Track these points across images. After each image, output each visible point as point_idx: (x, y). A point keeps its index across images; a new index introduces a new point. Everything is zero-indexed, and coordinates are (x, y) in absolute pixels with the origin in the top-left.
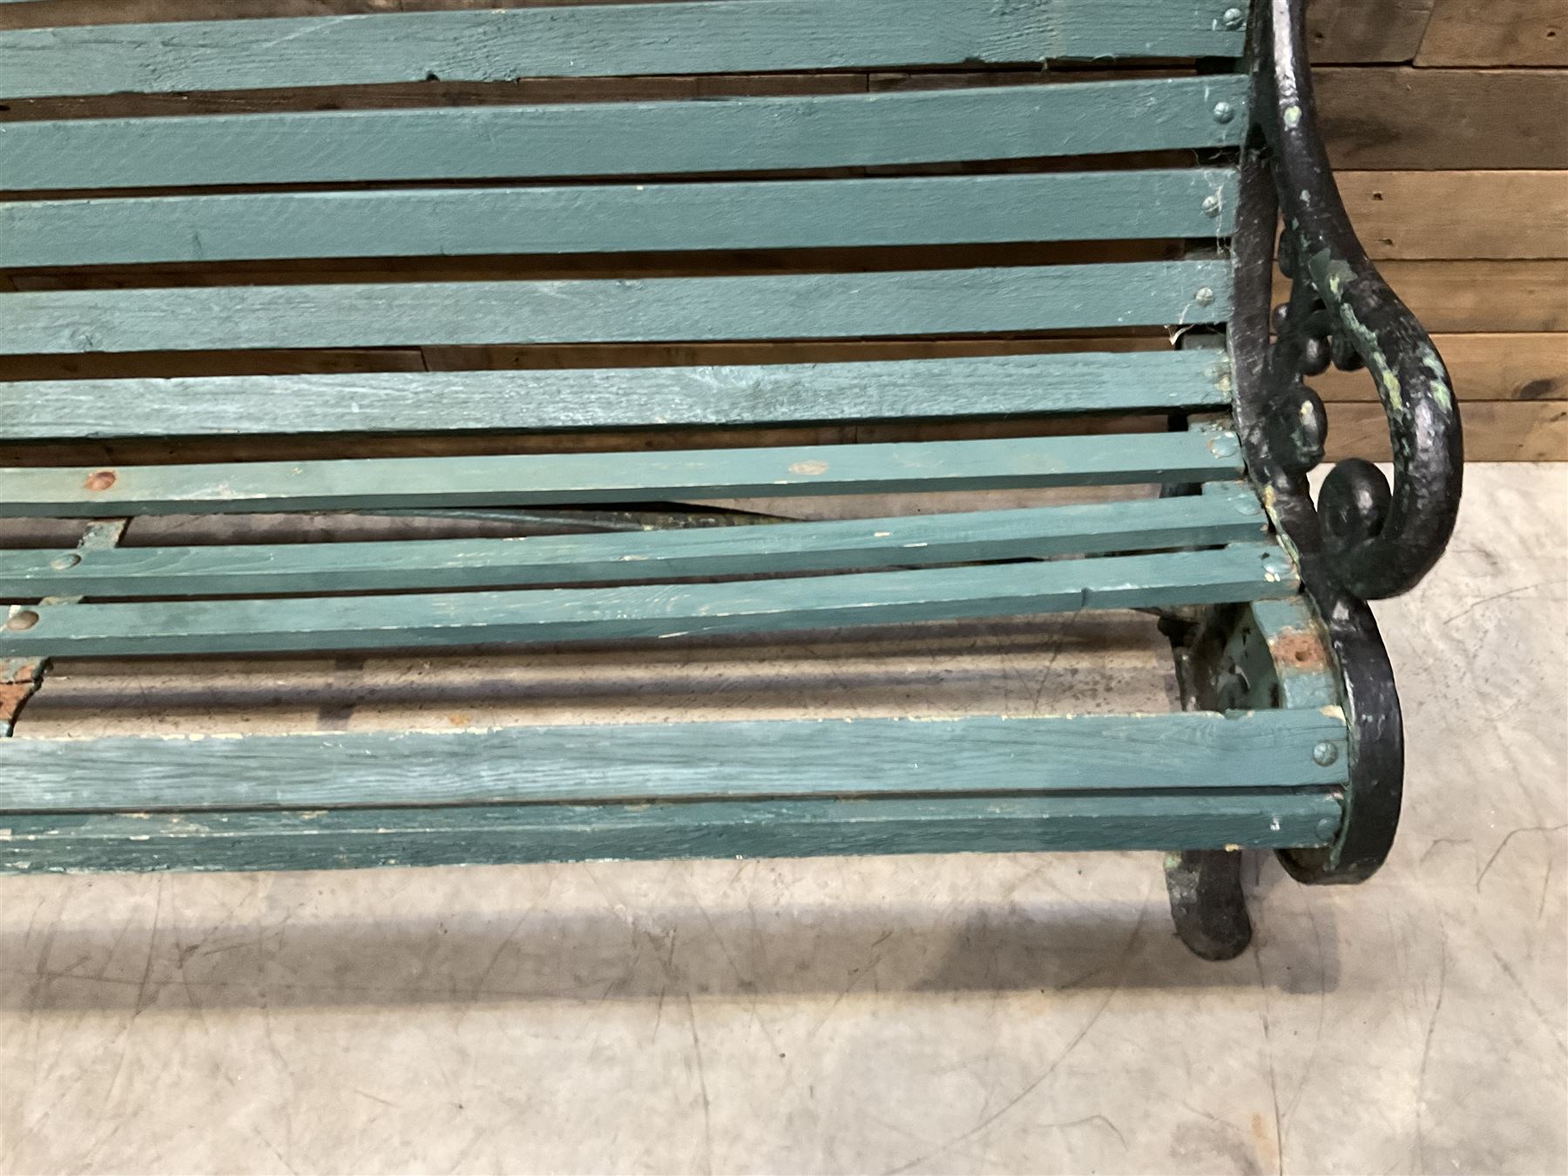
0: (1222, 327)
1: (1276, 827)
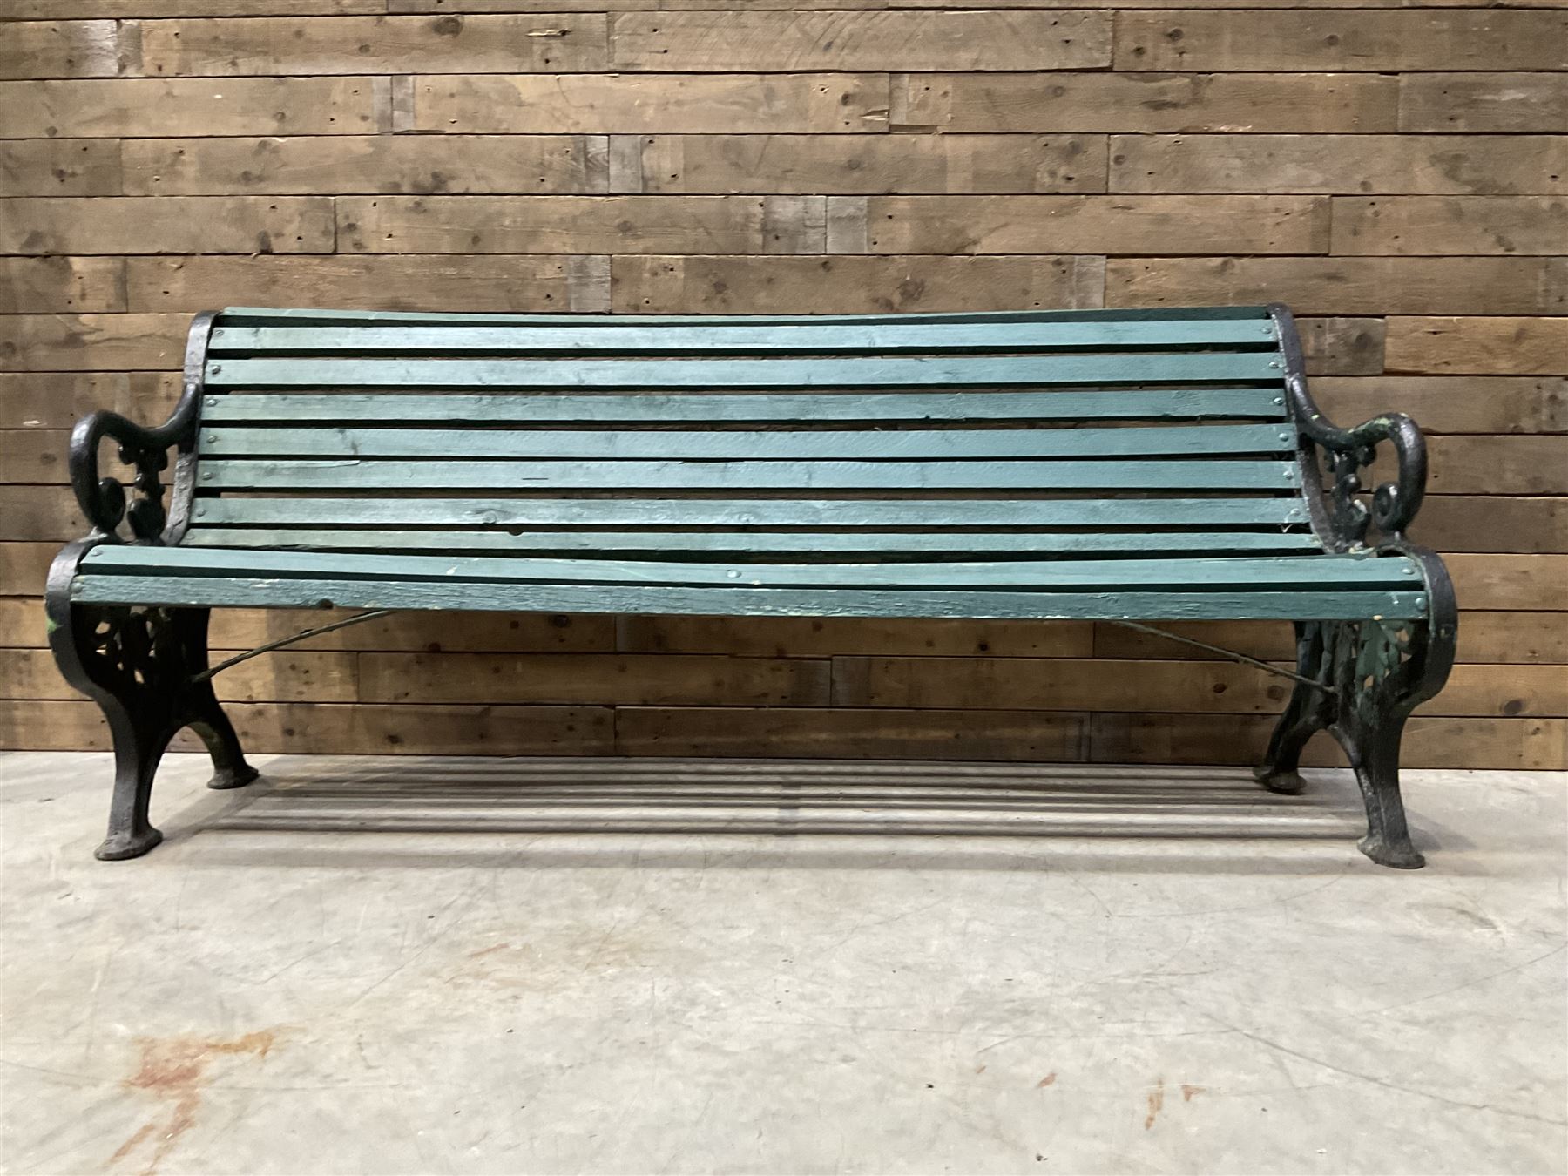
0: (1307, 525)
1: (1396, 602)
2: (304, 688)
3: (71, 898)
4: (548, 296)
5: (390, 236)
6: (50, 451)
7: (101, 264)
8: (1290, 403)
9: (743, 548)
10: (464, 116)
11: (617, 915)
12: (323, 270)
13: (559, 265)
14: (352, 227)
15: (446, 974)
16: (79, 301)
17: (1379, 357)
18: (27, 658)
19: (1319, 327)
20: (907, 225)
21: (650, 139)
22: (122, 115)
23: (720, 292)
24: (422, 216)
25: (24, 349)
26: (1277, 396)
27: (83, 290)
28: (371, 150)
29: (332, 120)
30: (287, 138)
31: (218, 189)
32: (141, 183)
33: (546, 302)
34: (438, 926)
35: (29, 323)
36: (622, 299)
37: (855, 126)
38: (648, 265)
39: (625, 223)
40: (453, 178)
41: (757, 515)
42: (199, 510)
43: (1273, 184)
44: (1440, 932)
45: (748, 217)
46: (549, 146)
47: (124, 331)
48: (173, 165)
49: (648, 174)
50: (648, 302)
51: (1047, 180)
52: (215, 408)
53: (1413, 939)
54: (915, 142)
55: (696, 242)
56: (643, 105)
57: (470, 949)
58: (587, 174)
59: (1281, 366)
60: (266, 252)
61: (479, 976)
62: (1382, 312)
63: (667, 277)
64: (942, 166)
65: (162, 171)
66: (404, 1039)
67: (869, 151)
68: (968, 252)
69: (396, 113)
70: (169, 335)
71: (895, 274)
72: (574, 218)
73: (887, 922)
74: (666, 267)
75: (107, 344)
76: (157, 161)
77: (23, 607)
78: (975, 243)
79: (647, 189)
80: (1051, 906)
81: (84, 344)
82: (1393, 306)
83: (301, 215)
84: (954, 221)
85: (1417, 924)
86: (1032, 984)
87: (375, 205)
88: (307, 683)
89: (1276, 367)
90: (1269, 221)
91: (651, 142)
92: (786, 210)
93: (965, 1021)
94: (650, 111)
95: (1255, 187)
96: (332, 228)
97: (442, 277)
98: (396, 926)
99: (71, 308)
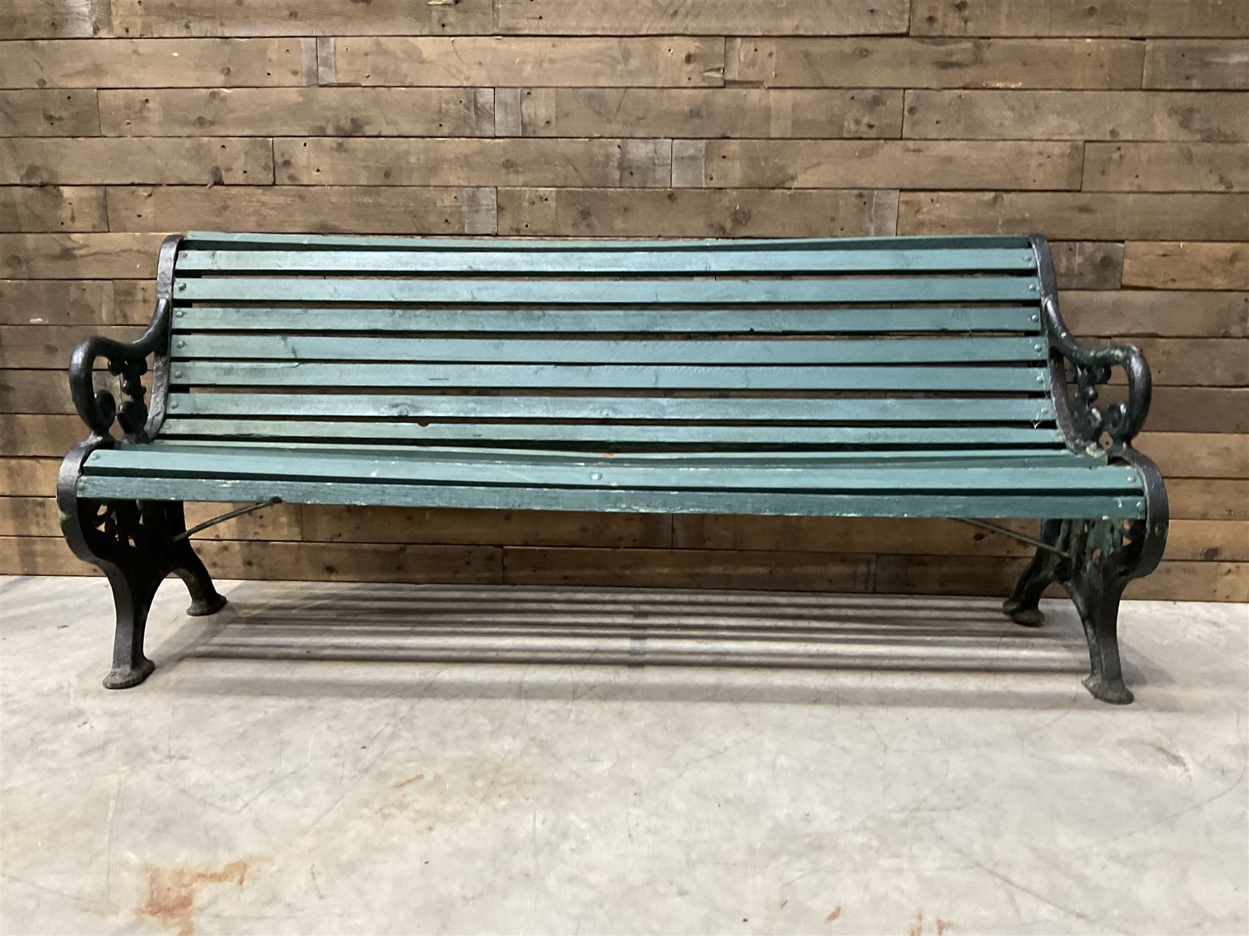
0: (1054, 421)
1: (1120, 506)
2: (259, 530)
3: (87, 726)
4: (447, 221)
5: (318, 171)
6: (52, 343)
7: (86, 192)
8: (1045, 320)
9: (604, 439)
10: (377, 72)
11: (506, 747)
12: (264, 198)
13: (455, 195)
14: (287, 163)
15: (376, 806)
16: (70, 222)
17: (1118, 275)
18: (42, 505)
19: (1070, 249)
20: (737, 164)
21: (528, 91)
22: (97, 70)
23: (584, 219)
24: (344, 155)
25: (28, 261)
26: (1034, 314)
27: (73, 213)
28: (301, 99)
29: (269, 74)
30: (232, 90)
31: (178, 131)
32: (115, 126)
33: (444, 226)
34: (369, 756)
35: (31, 240)
36: (506, 224)
37: (696, 81)
38: (527, 196)
39: (508, 161)
40: (368, 123)
41: (615, 410)
42: (173, 403)
43: (1038, 131)
44: (1142, 769)
45: (608, 156)
46: (446, 97)
47: (107, 248)
48: (140, 111)
49: (526, 119)
50: (527, 226)
51: (853, 127)
52: (183, 319)
53: (1121, 775)
54: (745, 96)
55: (566, 178)
56: (523, 62)
57: (393, 781)
58: (477, 120)
59: (1038, 288)
60: (219, 183)
61: (402, 806)
62: (1123, 238)
63: (542, 206)
64: (767, 115)
65: (132, 116)
66: (347, 868)
67: (707, 102)
68: (787, 185)
69: (320, 69)
70: (142, 250)
71: (728, 204)
72: (467, 157)
73: (715, 755)
74: (541, 198)
75: (94, 257)
76: (128, 107)
77: (38, 465)
78: (793, 179)
79: (527, 133)
80: (842, 741)
81: (75, 257)
82: (1133, 233)
83: (246, 153)
84: (777, 160)
85: (1124, 760)
86: (825, 818)
87: (305, 145)
88: (262, 526)
89: (1034, 289)
90: (1034, 163)
91: (528, 93)
92: (640, 151)
93: (773, 855)
94: (528, 68)
95: (1024, 134)
96: (271, 164)
97: (360, 205)
98: (336, 756)
99: (64, 228)
